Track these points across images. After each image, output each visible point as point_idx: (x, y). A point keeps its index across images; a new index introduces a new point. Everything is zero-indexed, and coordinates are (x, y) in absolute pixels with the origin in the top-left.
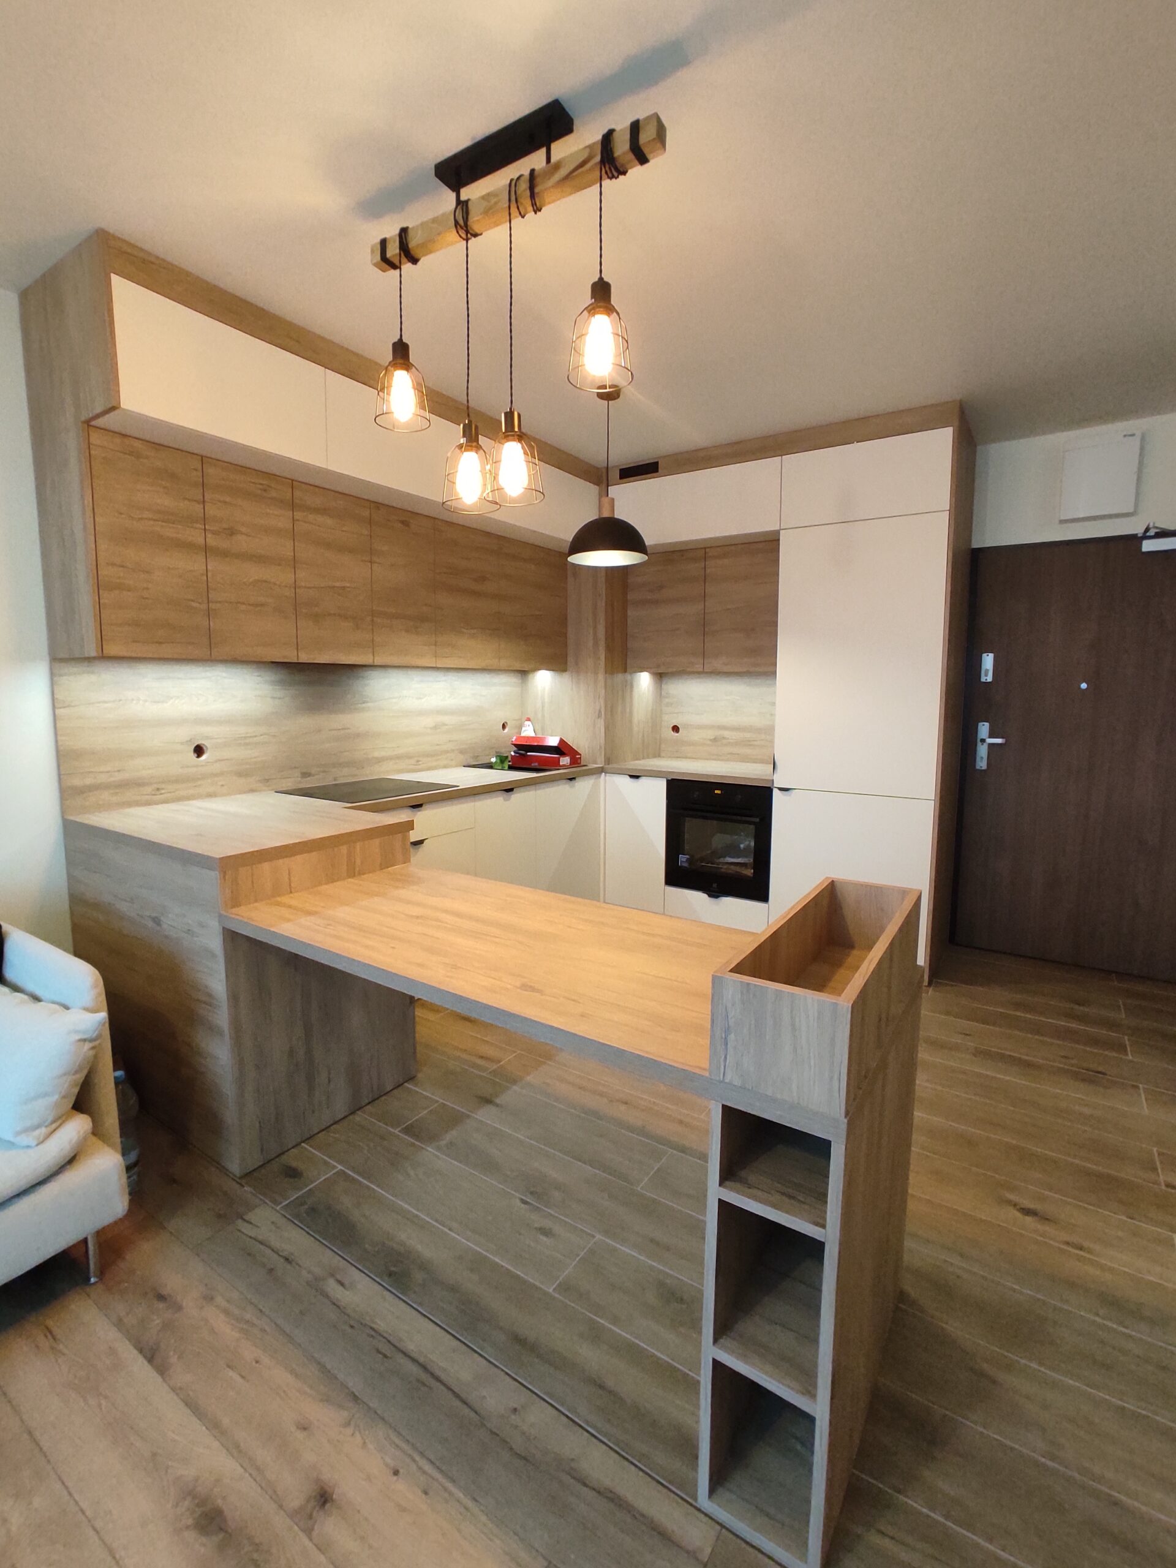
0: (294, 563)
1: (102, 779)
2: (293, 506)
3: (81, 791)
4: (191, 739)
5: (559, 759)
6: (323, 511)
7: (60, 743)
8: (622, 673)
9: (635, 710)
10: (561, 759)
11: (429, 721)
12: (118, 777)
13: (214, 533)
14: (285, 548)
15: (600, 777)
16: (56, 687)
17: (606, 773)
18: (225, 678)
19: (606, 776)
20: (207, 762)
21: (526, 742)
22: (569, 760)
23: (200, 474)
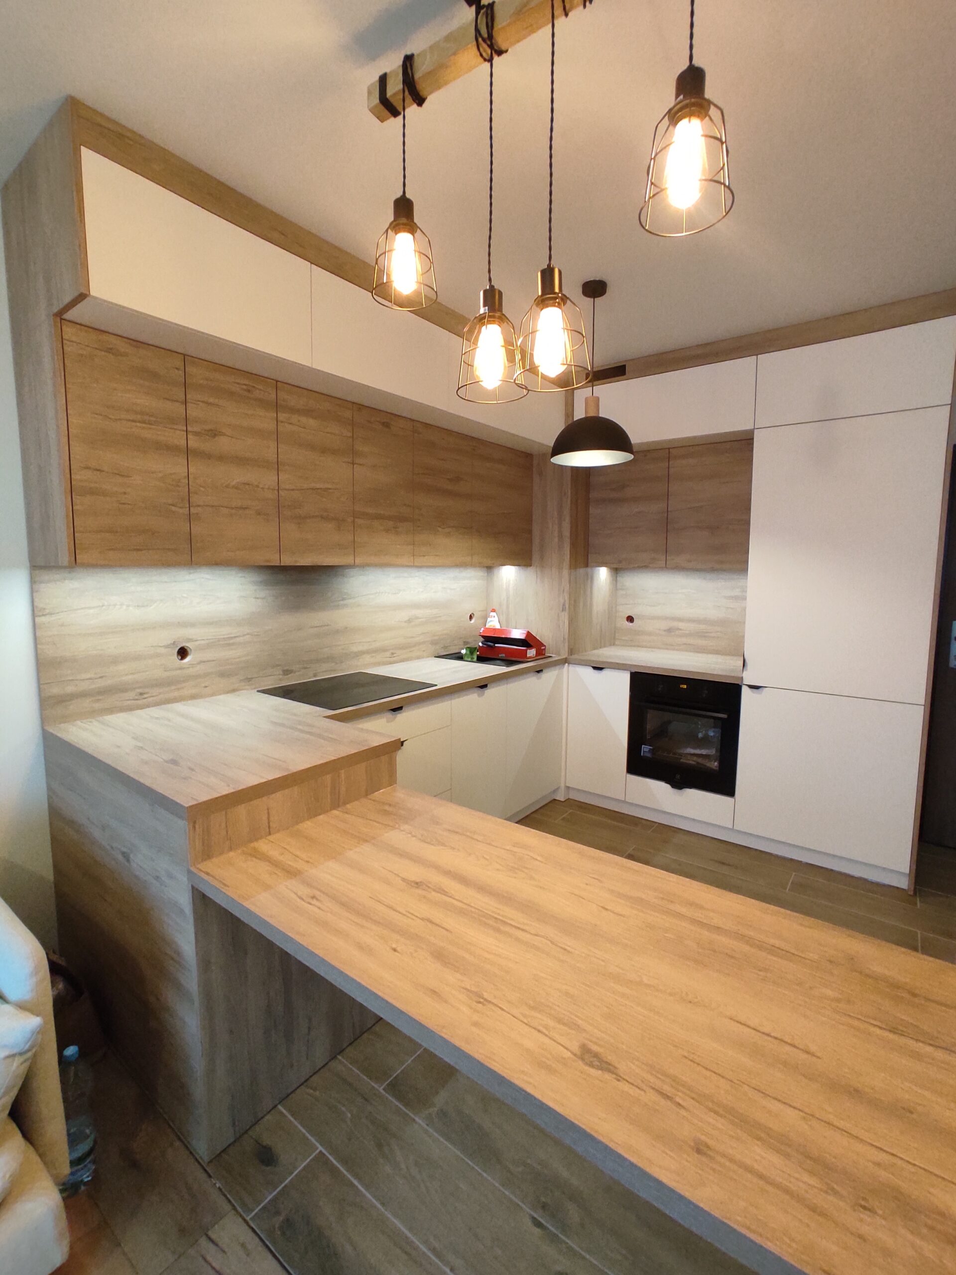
0: (278, 466)
1: (84, 686)
2: (277, 406)
3: (62, 700)
4: (174, 642)
5: (526, 651)
6: (308, 412)
7: (39, 652)
8: (584, 567)
9: (594, 603)
10: (528, 651)
11: (404, 615)
12: (100, 684)
13: (196, 434)
14: (269, 450)
15: (564, 667)
16: (35, 594)
17: (569, 664)
18: (209, 579)
19: (568, 666)
20: (192, 665)
21: (494, 634)
22: (535, 652)
23: (181, 373)
